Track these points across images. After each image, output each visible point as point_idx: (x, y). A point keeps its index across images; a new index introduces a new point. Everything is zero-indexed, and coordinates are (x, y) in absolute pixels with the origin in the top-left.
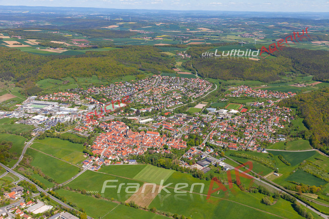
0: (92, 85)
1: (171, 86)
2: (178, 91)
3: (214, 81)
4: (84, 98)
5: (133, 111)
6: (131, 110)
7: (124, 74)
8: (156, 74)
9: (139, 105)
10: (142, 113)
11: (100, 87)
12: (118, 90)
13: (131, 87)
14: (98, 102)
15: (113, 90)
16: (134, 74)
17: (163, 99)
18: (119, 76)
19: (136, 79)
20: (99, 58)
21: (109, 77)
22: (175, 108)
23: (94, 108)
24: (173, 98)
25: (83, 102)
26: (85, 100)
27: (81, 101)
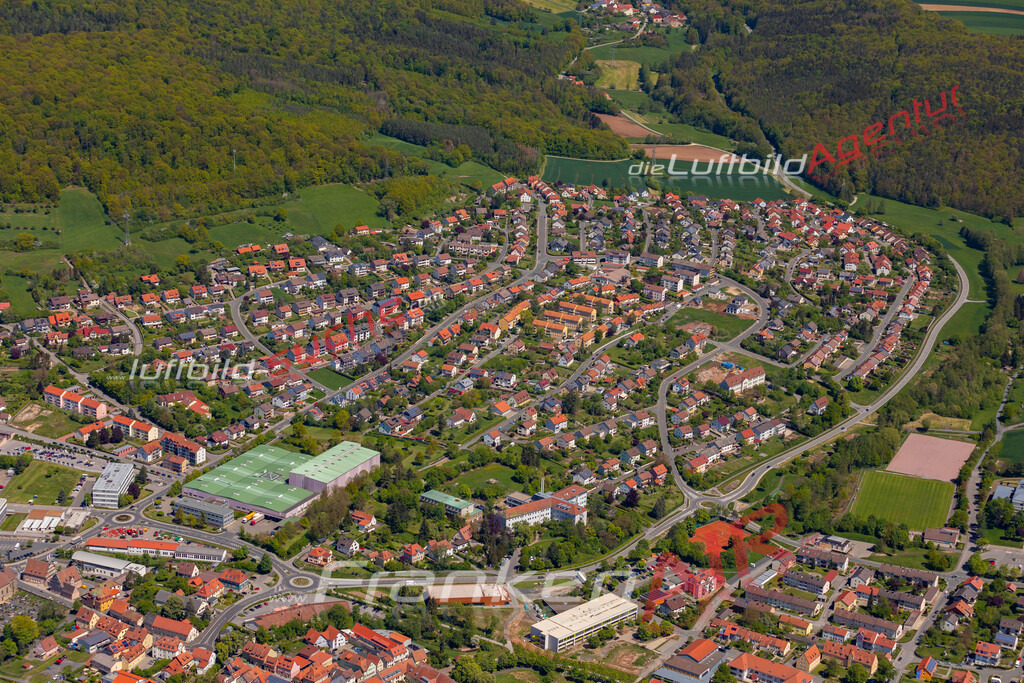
0: (78, 274)
1: (654, 278)
2: (724, 321)
3: (924, 223)
4: (37, 391)
5: (454, 518)
6: (431, 512)
7: (293, 174)
8: (513, 170)
9: (479, 460)
10: (522, 533)
11: (136, 292)
12: (274, 311)
13: (365, 287)
14: (154, 433)
15: (239, 317)
16: (365, 174)
17: (643, 399)
18: (255, 191)
19: (384, 214)
20: (79, 39)
21: (187, 199)
22: (750, 482)
23: (134, 491)
24: (708, 389)
25: (28, 428)
26: (42, 410)
27: (16, 424)
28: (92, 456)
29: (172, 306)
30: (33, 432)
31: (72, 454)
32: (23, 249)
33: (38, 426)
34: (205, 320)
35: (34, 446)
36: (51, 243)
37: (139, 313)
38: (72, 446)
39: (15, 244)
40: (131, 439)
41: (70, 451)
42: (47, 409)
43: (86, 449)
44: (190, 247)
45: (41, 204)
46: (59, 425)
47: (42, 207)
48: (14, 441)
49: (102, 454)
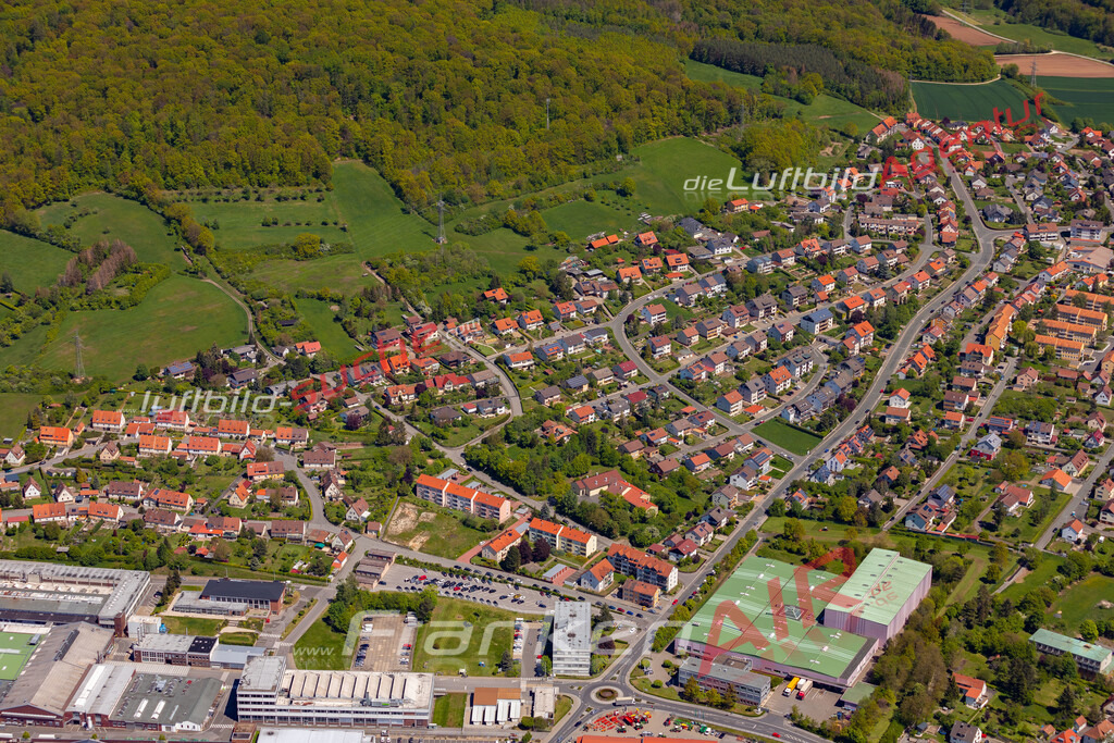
4: (404, 482)
7: (625, 128)
11: (483, 315)
12: (674, 334)
13: (778, 291)
15: (629, 347)
18: (582, 155)
21: (500, 172)
25: (411, 544)
26: (420, 512)
27: (393, 537)
28: (517, 586)
29: (535, 333)
30: (421, 550)
31: (486, 585)
32: (307, 256)
33: (424, 539)
34: (586, 354)
35: (431, 574)
36: (342, 245)
37: (496, 347)
38: (484, 571)
39: (295, 249)
40: (559, 553)
41: (483, 580)
42: (426, 510)
43: (506, 575)
44: (526, 241)
45: (309, 188)
46: (452, 535)
47: (310, 191)
48: (399, 566)
49: (531, 582)
